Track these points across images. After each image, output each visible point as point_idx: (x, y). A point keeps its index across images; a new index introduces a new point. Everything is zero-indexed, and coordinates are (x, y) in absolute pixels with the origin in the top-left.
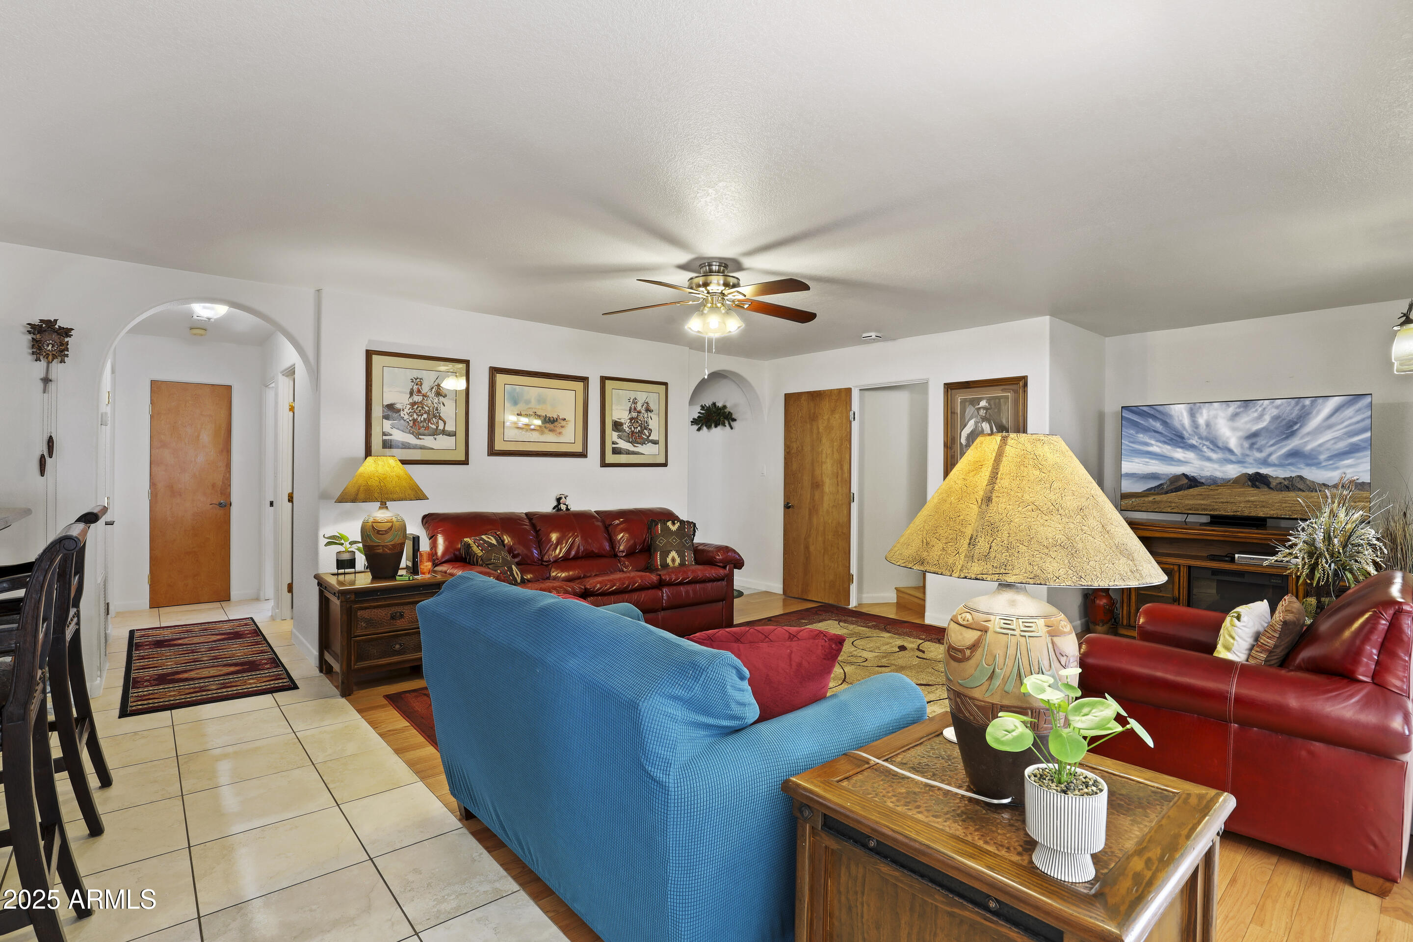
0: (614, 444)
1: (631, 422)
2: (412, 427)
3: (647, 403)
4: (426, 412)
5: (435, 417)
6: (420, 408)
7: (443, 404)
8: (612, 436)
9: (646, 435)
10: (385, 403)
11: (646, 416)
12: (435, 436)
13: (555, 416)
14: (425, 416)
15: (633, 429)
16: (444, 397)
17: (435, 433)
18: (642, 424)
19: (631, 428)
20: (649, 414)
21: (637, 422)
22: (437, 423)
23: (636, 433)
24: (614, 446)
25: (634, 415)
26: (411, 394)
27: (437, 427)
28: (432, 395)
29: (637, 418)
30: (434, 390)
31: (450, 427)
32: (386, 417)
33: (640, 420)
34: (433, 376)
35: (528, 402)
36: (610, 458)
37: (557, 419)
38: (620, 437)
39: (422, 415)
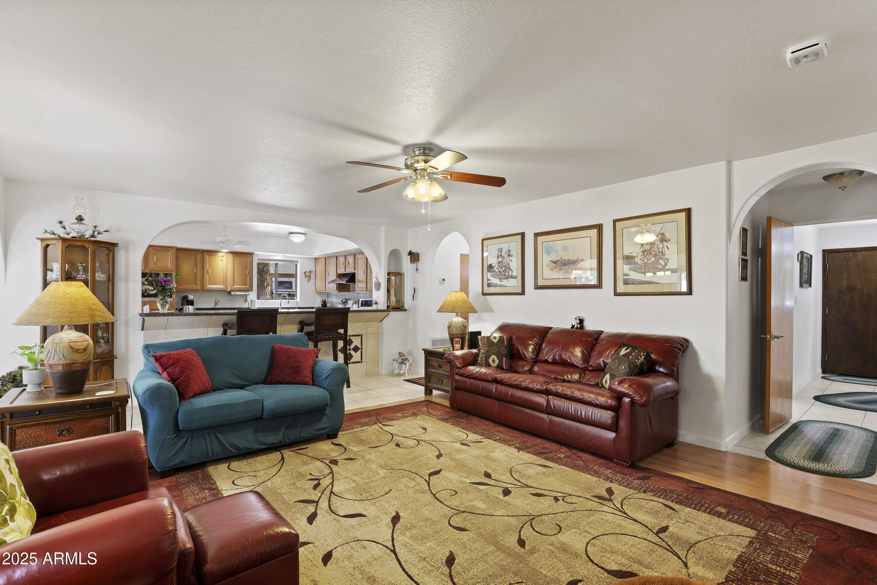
0: (626, 276)
1: (643, 254)
2: (498, 275)
3: (663, 234)
4: (504, 267)
5: (508, 268)
6: (501, 265)
7: (511, 261)
8: (624, 268)
9: (661, 265)
10: (488, 264)
11: (661, 246)
12: (508, 279)
13: (575, 259)
14: (504, 268)
15: (646, 260)
16: (511, 257)
17: (508, 277)
18: (656, 255)
19: (643, 260)
20: (665, 244)
21: (651, 253)
22: (509, 271)
23: (650, 264)
24: (625, 277)
25: (500, 259)
26: (498, 257)
27: (509, 274)
28: (506, 256)
29: (650, 250)
30: (507, 253)
31: (514, 274)
32: (488, 271)
33: (654, 252)
34: (507, 245)
35: (556, 252)
36: (621, 288)
37: (577, 261)
38: (631, 269)
39: (502, 268)
